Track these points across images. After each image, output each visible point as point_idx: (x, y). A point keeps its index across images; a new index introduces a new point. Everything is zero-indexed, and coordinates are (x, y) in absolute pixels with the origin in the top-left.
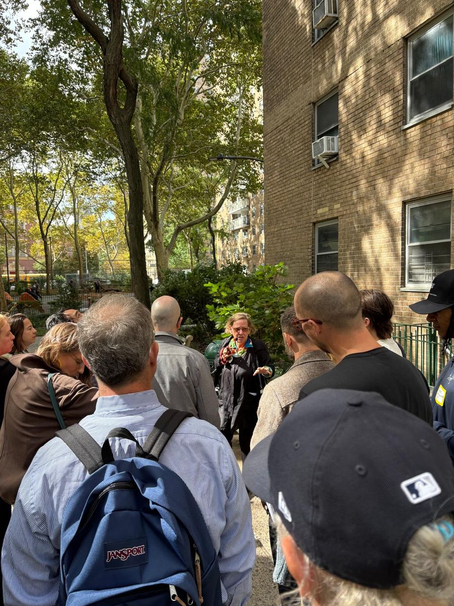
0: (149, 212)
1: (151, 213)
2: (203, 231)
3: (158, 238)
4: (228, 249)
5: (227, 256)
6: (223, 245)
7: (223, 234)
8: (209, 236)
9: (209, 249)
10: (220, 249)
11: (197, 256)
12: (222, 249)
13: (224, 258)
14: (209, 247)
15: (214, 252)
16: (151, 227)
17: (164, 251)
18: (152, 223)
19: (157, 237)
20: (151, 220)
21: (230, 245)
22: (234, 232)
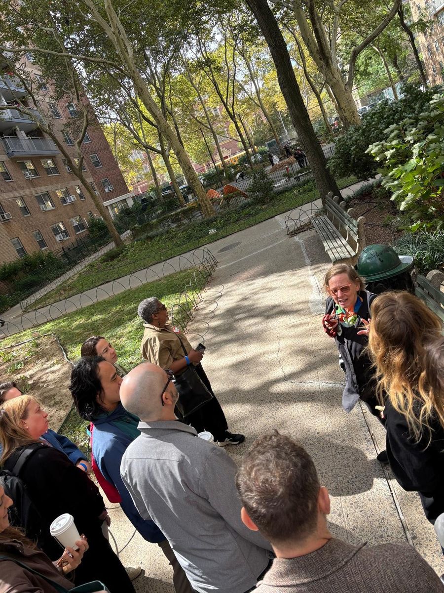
0: (316, 49)
1: (317, 50)
2: (396, 33)
3: (334, 77)
4: (433, 40)
5: (435, 49)
6: (426, 38)
7: (422, 26)
8: (405, 35)
9: (410, 51)
10: (424, 45)
11: (396, 66)
12: (426, 44)
13: (431, 53)
14: (409, 48)
15: (416, 52)
16: (322, 67)
17: (344, 89)
18: (322, 62)
19: (331, 76)
20: (320, 58)
21: (436, 34)
22: (436, 15)
